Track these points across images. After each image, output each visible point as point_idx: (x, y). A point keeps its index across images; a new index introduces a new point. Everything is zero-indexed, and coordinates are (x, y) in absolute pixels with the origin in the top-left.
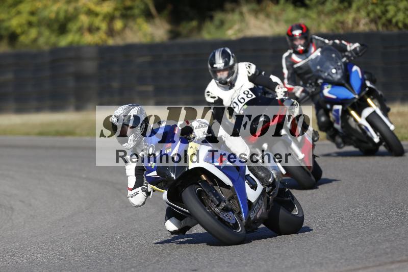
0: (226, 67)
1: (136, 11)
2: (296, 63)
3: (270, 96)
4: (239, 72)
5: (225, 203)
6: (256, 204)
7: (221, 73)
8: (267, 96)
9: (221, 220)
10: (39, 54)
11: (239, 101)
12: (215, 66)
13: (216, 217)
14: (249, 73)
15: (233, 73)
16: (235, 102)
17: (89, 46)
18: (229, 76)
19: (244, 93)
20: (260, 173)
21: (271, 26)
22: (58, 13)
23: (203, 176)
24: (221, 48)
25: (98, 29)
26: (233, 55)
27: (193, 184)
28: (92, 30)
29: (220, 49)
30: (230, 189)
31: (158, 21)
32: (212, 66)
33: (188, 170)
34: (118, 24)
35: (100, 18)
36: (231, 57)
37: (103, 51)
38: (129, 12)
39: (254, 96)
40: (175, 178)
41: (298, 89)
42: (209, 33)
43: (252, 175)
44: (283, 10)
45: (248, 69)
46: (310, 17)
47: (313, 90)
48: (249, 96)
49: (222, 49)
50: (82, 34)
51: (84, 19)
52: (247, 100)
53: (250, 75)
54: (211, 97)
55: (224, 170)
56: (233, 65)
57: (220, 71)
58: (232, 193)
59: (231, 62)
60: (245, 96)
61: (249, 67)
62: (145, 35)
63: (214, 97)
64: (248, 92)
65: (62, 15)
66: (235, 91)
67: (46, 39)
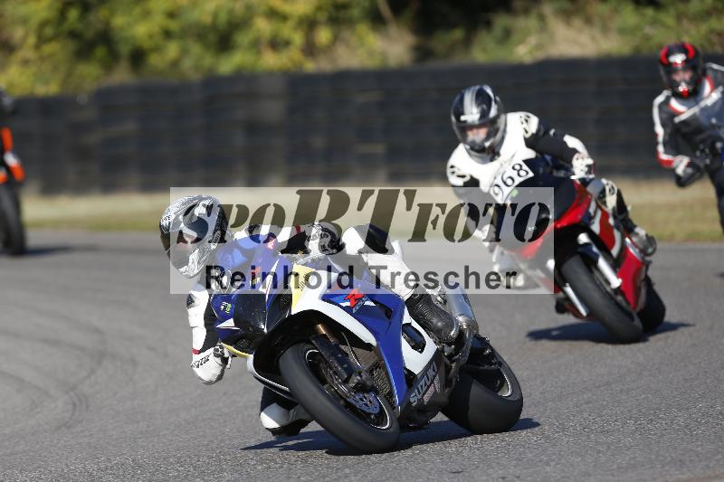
0: (483, 121)
1: (355, 12)
2: (678, 114)
3: (562, 174)
4: (508, 129)
5: (361, 377)
6: (422, 376)
7: (475, 131)
8: (555, 174)
9: (350, 407)
10: (182, 88)
11: (505, 183)
12: (463, 118)
13: (342, 402)
14: (527, 132)
15: (497, 131)
16: (497, 185)
17: (271, 73)
18: (488, 137)
19: (513, 168)
20: (434, 321)
21: (593, 38)
22: (215, 15)
23: (320, 326)
24: (475, 85)
25: (287, 43)
26: (498, 99)
27: (301, 341)
28: (276, 44)
29: (472, 88)
30: (371, 350)
31: (393, 29)
32: (458, 118)
33: (290, 316)
34: (323, 35)
35: (290, 24)
36: (493, 103)
37: (297, 83)
38: (342, 14)
39: (531, 174)
40: (265, 331)
41: (681, 161)
42: (484, 50)
43: (415, 325)
44: (616, 11)
45: (525, 125)
46: (664, 25)
47: (708, 161)
48: (522, 173)
49: (477, 87)
50: (259, 52)
51: (263, 26)
52: (518, 180)
53: (528, 136)
54: (459, 176)
55: (360, 314)
56: (497, 117)
57: (472, 127)
58: (376, 358)
59: (493, 112)
60: (514, 174)
61: (527, 121)
62: (371, 53)
63: (463, 177)
64: (521, 166)
65: (223, 18)
66: (502, 165)
67: (194, 61)
